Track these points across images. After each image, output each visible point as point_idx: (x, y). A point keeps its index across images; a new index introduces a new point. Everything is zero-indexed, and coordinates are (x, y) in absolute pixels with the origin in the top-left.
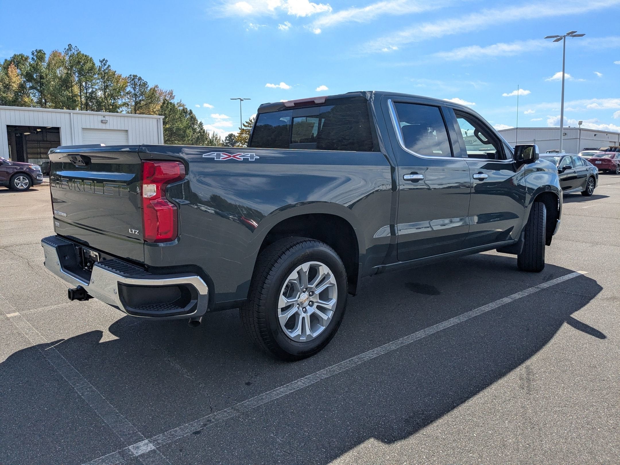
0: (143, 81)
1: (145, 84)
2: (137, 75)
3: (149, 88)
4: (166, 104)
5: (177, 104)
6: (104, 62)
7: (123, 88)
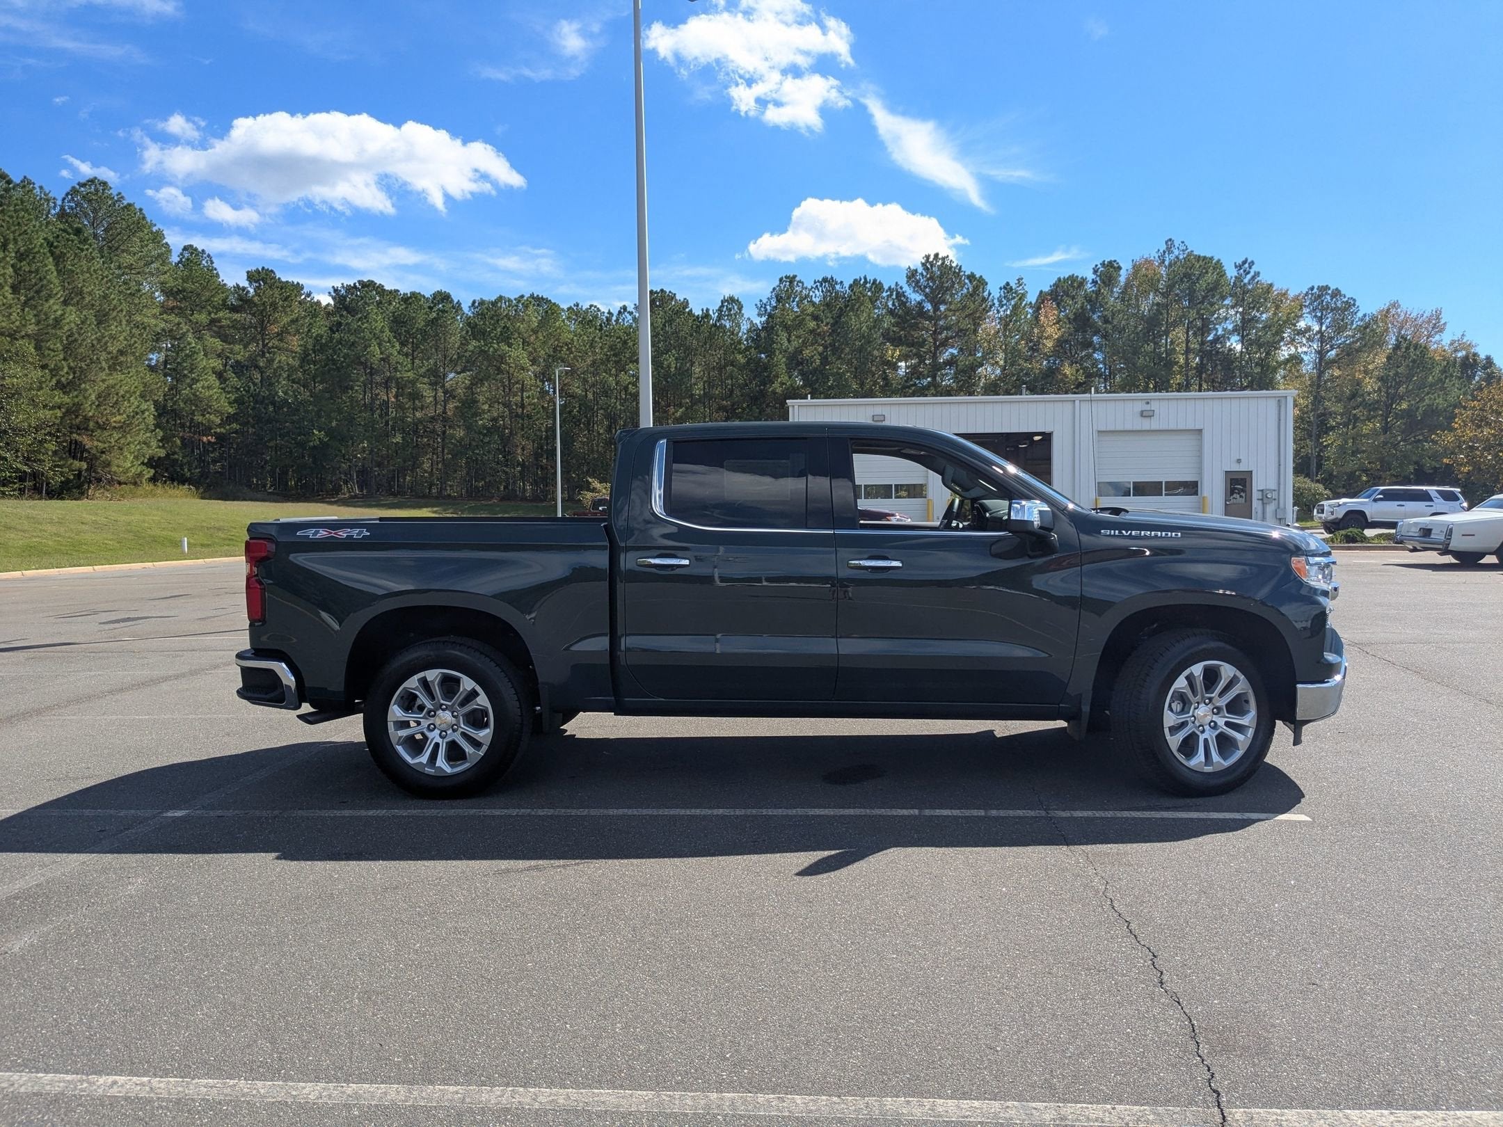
0: (1345, 297)
1: (1350, 305)
2: (1330, 285)
3: (1360, 315)
4: (1403, 350)
5: (1451, 344)
6: (1247, 265)
7: (1291, 321)
